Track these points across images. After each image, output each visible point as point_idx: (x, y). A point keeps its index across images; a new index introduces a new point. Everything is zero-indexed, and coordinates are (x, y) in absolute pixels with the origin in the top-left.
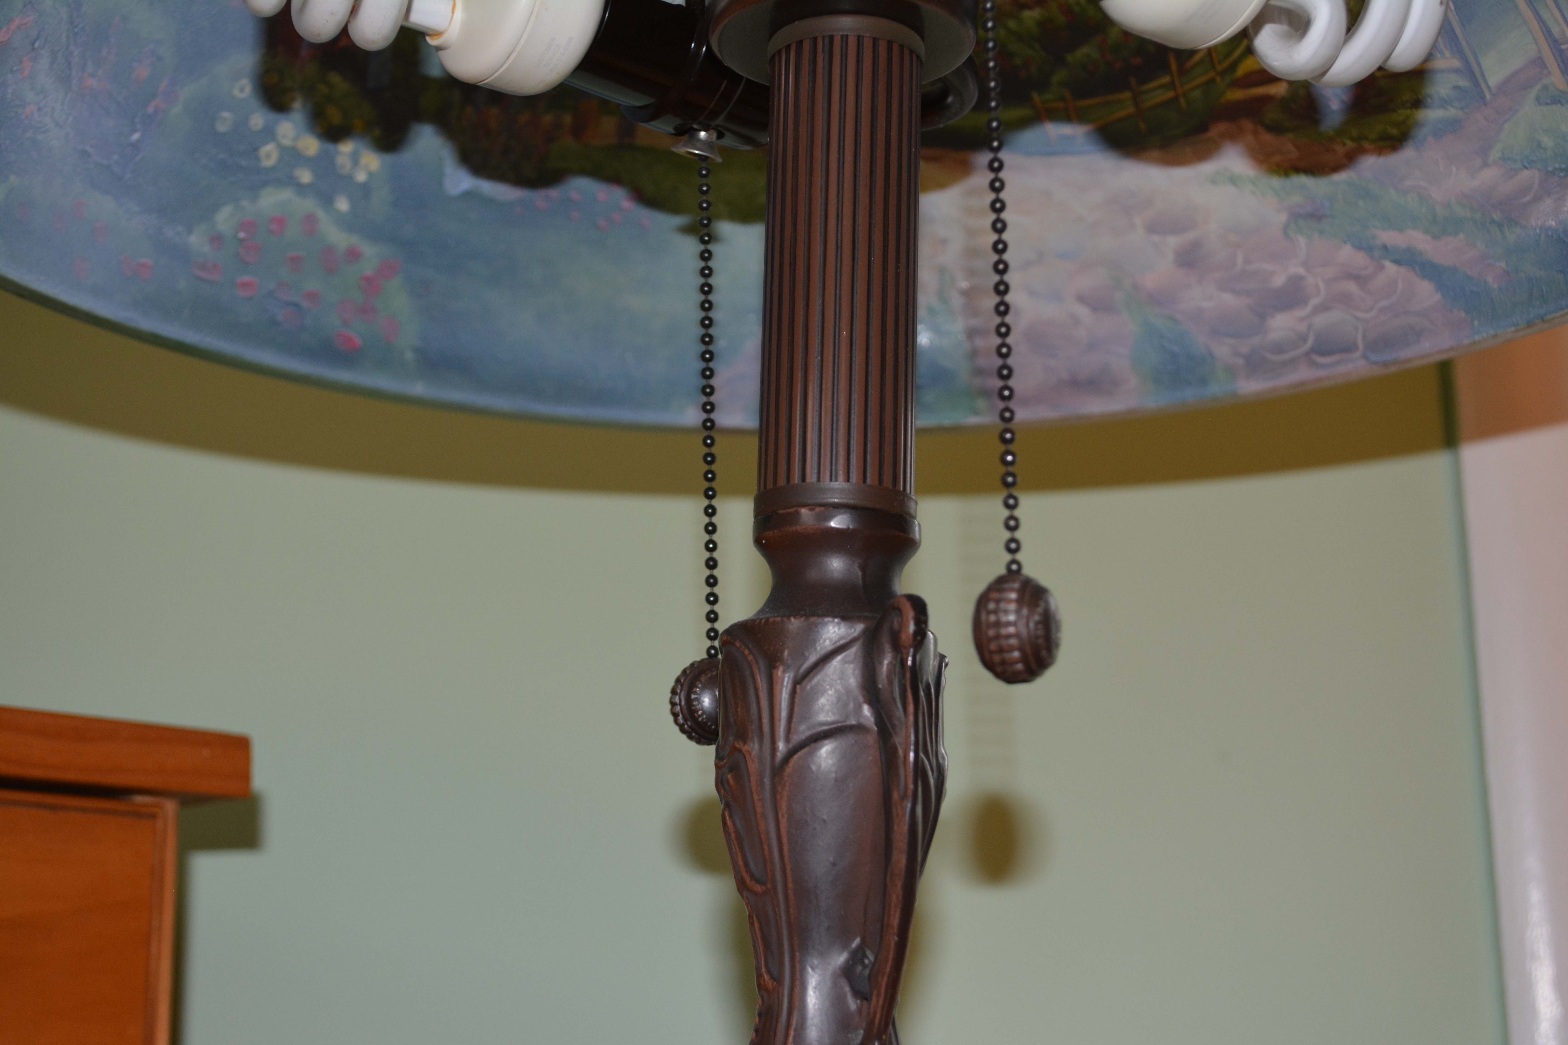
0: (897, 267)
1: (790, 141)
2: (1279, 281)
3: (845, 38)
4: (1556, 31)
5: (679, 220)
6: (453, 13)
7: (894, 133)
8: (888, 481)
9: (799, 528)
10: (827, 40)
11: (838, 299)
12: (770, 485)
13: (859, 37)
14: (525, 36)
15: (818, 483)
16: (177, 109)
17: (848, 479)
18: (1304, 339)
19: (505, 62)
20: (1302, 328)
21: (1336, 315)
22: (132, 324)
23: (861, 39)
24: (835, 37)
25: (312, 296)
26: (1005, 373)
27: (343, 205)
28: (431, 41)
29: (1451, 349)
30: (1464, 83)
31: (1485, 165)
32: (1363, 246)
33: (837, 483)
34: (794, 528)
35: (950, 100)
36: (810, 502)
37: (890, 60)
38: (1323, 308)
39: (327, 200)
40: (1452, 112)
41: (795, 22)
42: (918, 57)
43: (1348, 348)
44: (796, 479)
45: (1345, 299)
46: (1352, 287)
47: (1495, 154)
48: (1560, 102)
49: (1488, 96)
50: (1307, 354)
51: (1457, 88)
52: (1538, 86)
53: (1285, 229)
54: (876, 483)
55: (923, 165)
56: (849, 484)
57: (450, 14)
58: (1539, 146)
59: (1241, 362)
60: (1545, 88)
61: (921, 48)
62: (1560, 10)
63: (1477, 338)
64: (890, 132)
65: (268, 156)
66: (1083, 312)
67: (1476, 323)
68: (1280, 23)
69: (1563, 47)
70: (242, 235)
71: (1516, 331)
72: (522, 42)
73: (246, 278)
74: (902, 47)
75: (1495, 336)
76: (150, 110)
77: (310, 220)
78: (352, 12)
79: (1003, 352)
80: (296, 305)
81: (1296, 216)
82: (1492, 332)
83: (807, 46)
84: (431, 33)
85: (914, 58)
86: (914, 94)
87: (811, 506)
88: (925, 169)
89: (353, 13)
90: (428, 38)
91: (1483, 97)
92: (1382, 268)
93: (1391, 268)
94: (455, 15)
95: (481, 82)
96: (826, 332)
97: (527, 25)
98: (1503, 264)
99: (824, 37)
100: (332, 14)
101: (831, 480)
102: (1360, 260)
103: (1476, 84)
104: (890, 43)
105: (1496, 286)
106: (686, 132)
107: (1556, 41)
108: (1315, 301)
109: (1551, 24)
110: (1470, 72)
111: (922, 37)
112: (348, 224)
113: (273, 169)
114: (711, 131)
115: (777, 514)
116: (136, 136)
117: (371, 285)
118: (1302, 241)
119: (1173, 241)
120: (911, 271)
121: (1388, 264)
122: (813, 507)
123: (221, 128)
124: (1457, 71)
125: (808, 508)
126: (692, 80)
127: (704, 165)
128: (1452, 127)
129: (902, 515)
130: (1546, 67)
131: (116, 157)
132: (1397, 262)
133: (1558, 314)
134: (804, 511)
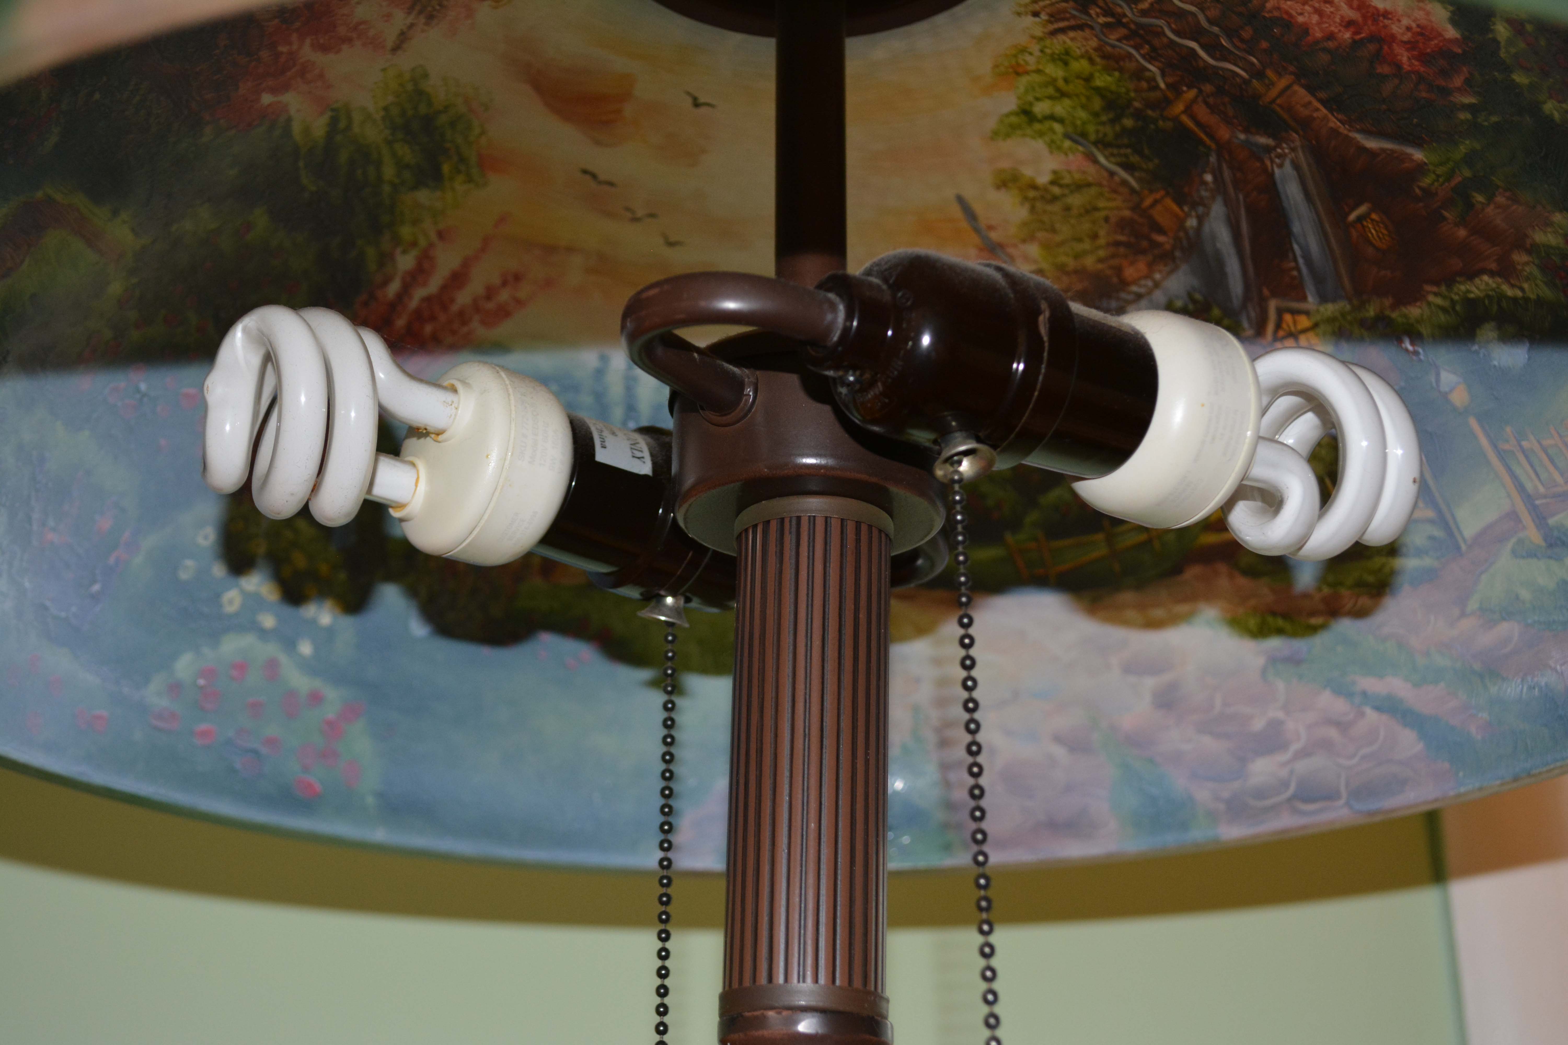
0: (867, 754)
1: (757, 622)
2: (1258, 725)
3: (813, 520)
4: (1529, 486)
5: (645, 674)
6: (416, 486)
7: (863, 616)
8: (858, 983)
9: (765, 1033)
10: (794, 522)
11: (806, 790)
12: (735, 985)
13: (826, 518)
14: (488, 512)
15: (786, 984)
16: (138, 560)
17: (816, 980)
18: (1285, 784)
19: (468, 537)
20: (1284, 773)
21: (1317, 762)
22: (84, 779)
23: (829, 519)
24: (802, 518)
25: (271, 742)
26: (978, 814)
27: (306, 648)
28: (395, 513)
29: (1436, 800)
30: (1438, 533)
31: (1463, 615)
32: (1342, 690)
33: (805, 985)
34: (760, 1033)
35: (920, 562)
36: (777, 1005)
37: (858, 541)
38: (1304, 753)
39: (290, 645)
40: (1427, 562)
41: (761, 501)
42: (887, 535)
43: (1331, 796)
44: (763, 980)
45: (1326, 745)
46: (1333, 733)
47: (1473, 605)
48: (1535, 556)
49: (1464, 547)
50: (1289, 800)
51: (1431, 538)
52: (1513, 540)
53: (1264, 672)
54: (846, 984)
55: (894, 603)
56: (817, 985)
57: (414, 487)
58: (1517, 597)
59: (1222, 807)
60: (1520, 542)
61: (889, 525)
62: (1532, 466)
63: (1462, 790)
64: (859, 615)
65: (231, 602)
66: (1060, 752)
67: (1461, 774)
68: (1254, 500)
69: (1538, 502)
70: (202, 682)
71: (1502, 784)
72: (486, 517)
73: (203, 726)
74: (870, 527)
75: (1480, 789)
76: (112, 560)
77: (272, 665)
78: (312, 491)
79: (977, 793)
80: (255, 752)
81: (1273, 660)
82: (1477, 785)
83: (774, 525)
84: (393, 505)
85: (883, 535)
86: (883, 572)
87: (779, 1009)
88: (896, 606)
89: (314, 491)
90: (391, 511)
91: (1458, 548)
92: (1362, 714)
93: (1371, 715)
94: (418, 488)
95: (444, 554)
96: (794, 824)
97: (490, 501)
98: (1485, 715)
99: (791, 518)
100: (292, 494)
101: (799, 981)
102: (1339, 706)
103: (1451, 534)
104: (858, 524)
105: (1479, 737)
106: (652, 598)
107: (1529, 496)
108: (1295, 747)
109: (1523, 479)
110: (1445, 522)
111: (891, 516)
112: (309, 667)
113: (237, 614)
114: (679, 597)
115: (742, 1016)
116: (96, 587)
117: (332, 729)
118: (1280, 685)
119: (1150, 683)
120: (881, 757)
121: (1368, 711)
122: (780, 1010)
123: (184, 576)
124: (1431, 521)
125: (774, 1011)
126: (659, 549)
127: (670, 630)
128: (1429, 576)
129: (873, 1017)
130: (1520, 521)
131: (74, 609)
132: (1378, 709)
133: (1545, 769)
134: (771, 1014)
